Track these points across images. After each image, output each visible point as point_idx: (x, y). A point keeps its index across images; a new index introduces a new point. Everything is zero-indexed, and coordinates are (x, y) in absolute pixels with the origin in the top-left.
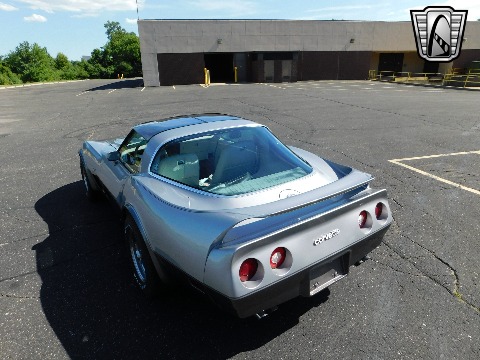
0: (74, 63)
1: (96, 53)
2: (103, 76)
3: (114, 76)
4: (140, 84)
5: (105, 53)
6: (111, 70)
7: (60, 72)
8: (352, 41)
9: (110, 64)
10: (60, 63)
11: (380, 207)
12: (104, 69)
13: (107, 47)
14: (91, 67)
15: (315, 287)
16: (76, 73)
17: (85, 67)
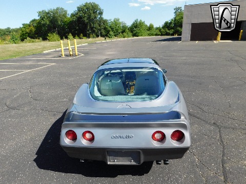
1: (166, 23)
2: (167, 34)
3: (173, 35)
4: (179, 39)
5: (171, 23)
6: (171, 32)
7: (149, 32)
9: (172, 28)
10: (150, 28)
12: (168, 31)
13: (172, 20)
14: (162, 30)
16: (155, 33)
17: (160, 30)
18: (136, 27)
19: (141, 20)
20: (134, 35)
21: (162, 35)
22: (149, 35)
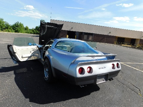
0: (30, 29)
1: (37, 27)
5: (39, 27)
8: (110, 33)
10: (26, 29)
11: (118, 64)
12: (38, 32)
15: (98, 82)
16: (30, 32)
17: (33, 31)
18: (17, 26)
19: (20, 23)
20: (16, 31)
21: (34, 34)
22: (26, 32)
